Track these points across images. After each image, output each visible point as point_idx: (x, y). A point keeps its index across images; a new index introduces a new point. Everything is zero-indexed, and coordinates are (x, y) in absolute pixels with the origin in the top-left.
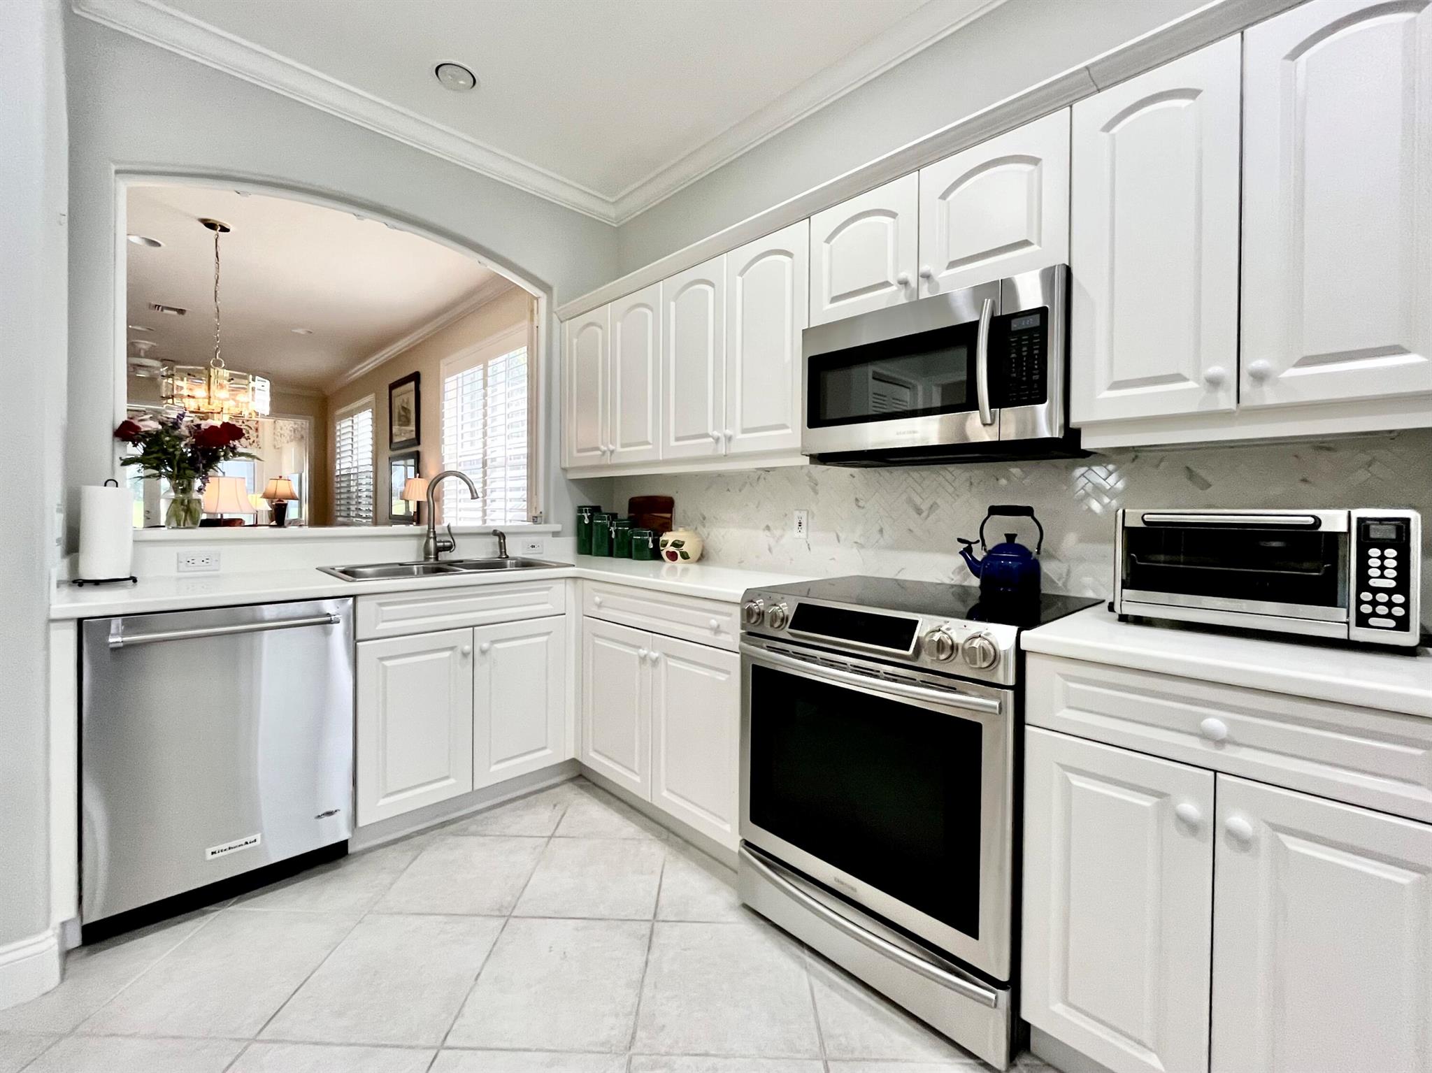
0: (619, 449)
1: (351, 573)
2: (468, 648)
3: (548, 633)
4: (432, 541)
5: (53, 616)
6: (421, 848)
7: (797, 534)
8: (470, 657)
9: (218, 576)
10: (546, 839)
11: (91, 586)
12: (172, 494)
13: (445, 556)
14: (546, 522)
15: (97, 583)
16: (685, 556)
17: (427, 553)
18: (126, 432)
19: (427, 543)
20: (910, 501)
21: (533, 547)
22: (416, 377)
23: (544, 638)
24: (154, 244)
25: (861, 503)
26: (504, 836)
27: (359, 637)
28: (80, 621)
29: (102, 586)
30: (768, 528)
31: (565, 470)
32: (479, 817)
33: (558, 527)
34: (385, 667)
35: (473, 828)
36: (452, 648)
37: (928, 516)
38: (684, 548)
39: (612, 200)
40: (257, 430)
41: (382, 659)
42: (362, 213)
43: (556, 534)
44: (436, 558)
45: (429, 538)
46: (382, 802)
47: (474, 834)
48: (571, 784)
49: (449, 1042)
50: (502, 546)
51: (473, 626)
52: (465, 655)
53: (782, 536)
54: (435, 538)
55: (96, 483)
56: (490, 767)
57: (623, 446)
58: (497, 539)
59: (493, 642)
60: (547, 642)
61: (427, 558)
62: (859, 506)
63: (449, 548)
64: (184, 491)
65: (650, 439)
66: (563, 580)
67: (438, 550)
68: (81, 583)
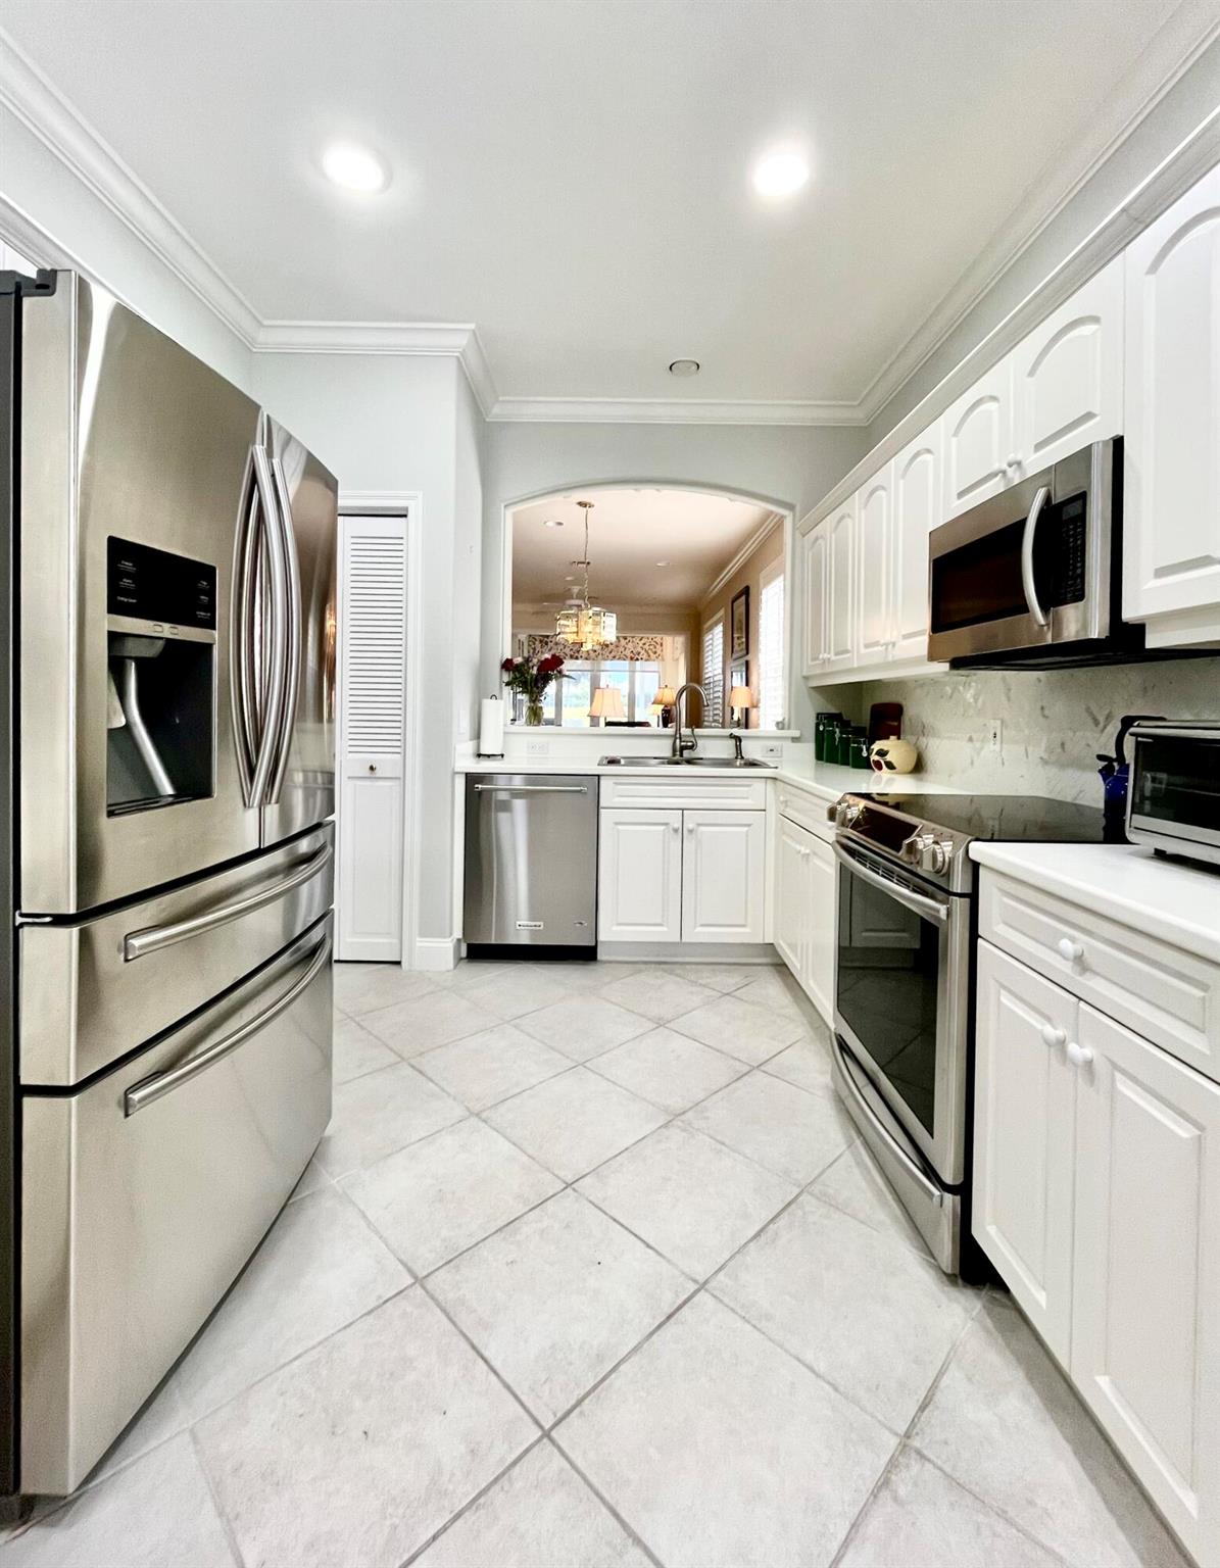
0: (833, 658)
1: (613, 762)
2: (678, 825)
3: (749, 825)
4: (678, 741)
5: (456, 770)
6: (640, 971)
7: (992, 747)
8: (681, 832)
9: (547, 758)
10: (720, 994)
11: (486, 758)
12: (529, 704)
13: (687, 754)
14: (789, 728)
15: (489, 756)
16: (890, 766)
17: (674, 750)
18: (507, 665)
19: (674, 743)
20: (1088, 710)
21: (772, 750)
22: (746, 591)
23: (746, 829)
24: (560, 524)
25: (1046, 712)
26: (694, 983)
27: (602, 804)
28: (466, 774)
29: (492, 758)
30: (971, 739)
31: (806, 678)
32: (688, 967)
33: (796, 733)
34: (618, 830)
35: (678, 972)
36: (666, 824)
37: (1105, 727)
38: (888, 758)
39: (856, 403)
40: (661, 645)
41: (617, 824)
42: (638, 486)
43: (795, 740)
44: (681, 755)
45: (676, 739)
46: (615, 928)
47: (677, 975)
48: (770, 968)
49: (587, 1064)
50: (738, 749)
51: (683, 810)
52: (676, 831)
53: (982, 748)
54: (680, 738)
55: (487, 698)
56: (695, 927)
57: (836, 654)
58: (733, 741)
59: (699, 825)
60: (747, 831)
61: (674, 755)
62: (1044, 716)
63: (691, 748)
64: (534, 701)
65: (849, 648)
66: (763, 780)
67: (683, 748)
68: (479, 755)
